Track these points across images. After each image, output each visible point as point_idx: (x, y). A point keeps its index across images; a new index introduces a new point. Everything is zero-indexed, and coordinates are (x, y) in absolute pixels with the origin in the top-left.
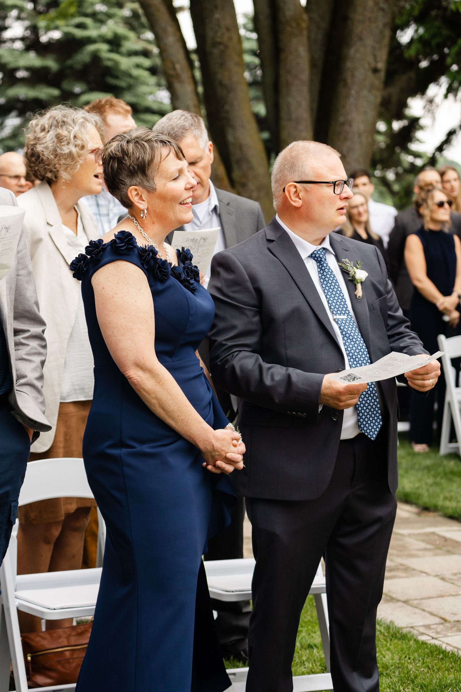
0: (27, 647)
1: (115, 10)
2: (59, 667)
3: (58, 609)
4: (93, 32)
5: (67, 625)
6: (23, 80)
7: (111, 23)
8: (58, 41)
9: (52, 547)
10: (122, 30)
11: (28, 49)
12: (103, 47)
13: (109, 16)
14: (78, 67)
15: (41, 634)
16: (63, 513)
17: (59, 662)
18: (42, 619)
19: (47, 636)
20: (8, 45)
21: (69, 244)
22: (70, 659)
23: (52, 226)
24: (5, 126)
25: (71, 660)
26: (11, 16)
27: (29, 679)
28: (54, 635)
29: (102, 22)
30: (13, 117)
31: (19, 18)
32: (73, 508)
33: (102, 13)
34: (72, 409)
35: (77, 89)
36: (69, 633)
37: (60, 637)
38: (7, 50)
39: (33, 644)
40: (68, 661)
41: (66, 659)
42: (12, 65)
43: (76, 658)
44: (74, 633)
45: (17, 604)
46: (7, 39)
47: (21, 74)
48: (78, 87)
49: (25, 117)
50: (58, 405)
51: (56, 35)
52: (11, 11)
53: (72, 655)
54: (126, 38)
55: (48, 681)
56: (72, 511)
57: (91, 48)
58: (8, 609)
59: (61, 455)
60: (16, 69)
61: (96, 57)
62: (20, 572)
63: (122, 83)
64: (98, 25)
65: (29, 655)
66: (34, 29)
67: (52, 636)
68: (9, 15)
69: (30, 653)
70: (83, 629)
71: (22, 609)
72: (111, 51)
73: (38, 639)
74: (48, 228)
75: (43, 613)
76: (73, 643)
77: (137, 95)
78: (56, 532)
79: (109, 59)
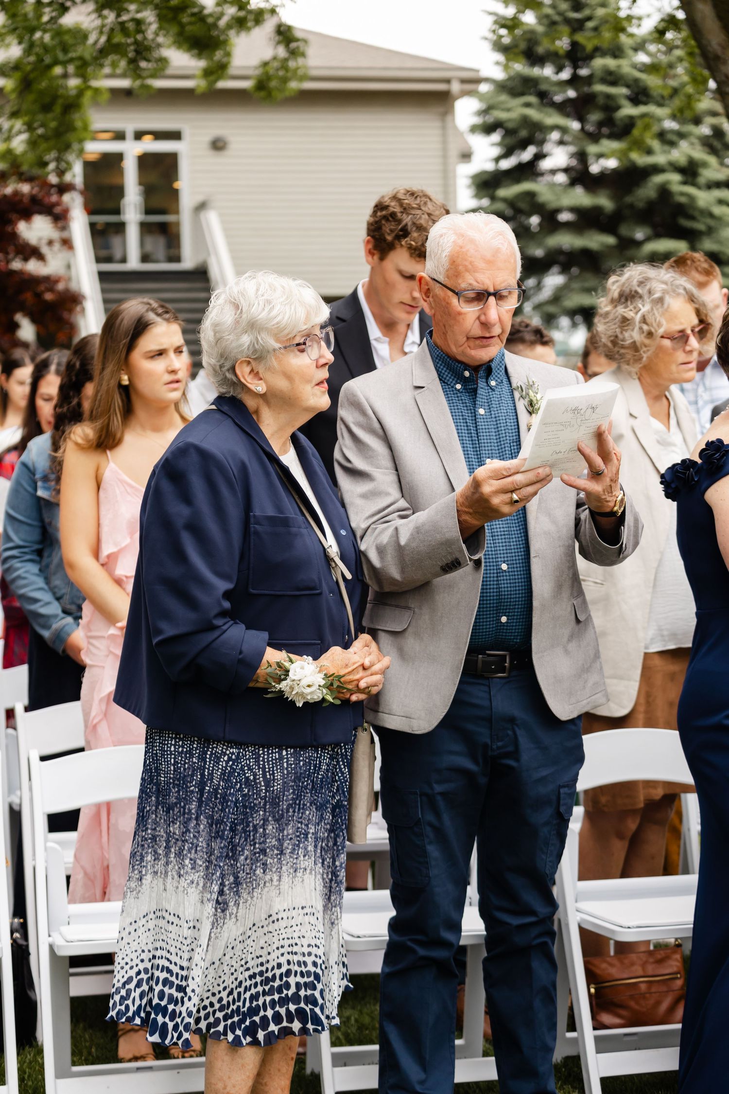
0: (591, 976)
1: (691, 128)
2: (632, 1004)
3: (634, 927)
4: (660, 158)
5: (643, 948)
6: (567, 225)
7: (684, 144)
8: (614, 171)
9: (626, 844)
10: (699, 154)
11: (573, 183)
12: (675, 178)
13: (682, 135)
14: (641, 205)
15: (608, 959)
16: (642, 798)
17: (632, 997)
18: (611, 939)
19: (615, 962)
20: (547, 178)
21: (658, 442)
22: (647, 993)
23: (636, 418)
24: (544, 286)
25: (648, 995)
26: (550, 140)
27: (594, 1018)
28: (626, 961)
29: (672, 144)
30: (553, 274)
31: (561, 143)
32: (658, 793)
33: (673, 132)
34: (657, 662)
35: (639, 235)
36: (644, 959)
37: (632, 964)
38: (546, 185)
39: (598, 971)
40: (643, 996)
41: (641, 994)
42: (554, 205)
43: (655, 993)
44: (651, 960)
45: (578, 918)
46: (547, 170)
47: (565, 217)
48: (639, 232)
49: (570, 273)
50: (642, 654)
51: (612, 163)
52: (550, 133)
53: (649, 988)
54: (705, 165)
55: (617, 1021)
56: (658, 798)
57: (658, 179)
58: (567, 925)
59: (641, 722)
60: (558, 211)
61: (664, 192)
62: (582, 877)
63: (700, 226)
64: (666, 148)
65: (592, 986)
66: (582, 157)
67: (622, 963)
68: (548, 137)
69: (594, 984)
70: (663, 955)
71: (584, 926)
72: (685, 183)
73: (604, 965)
74: (632, 420)
75: (613, 932)
76: (650, 973)
77: (720, 242)
78: (632, 825)
79: (682, 194)
